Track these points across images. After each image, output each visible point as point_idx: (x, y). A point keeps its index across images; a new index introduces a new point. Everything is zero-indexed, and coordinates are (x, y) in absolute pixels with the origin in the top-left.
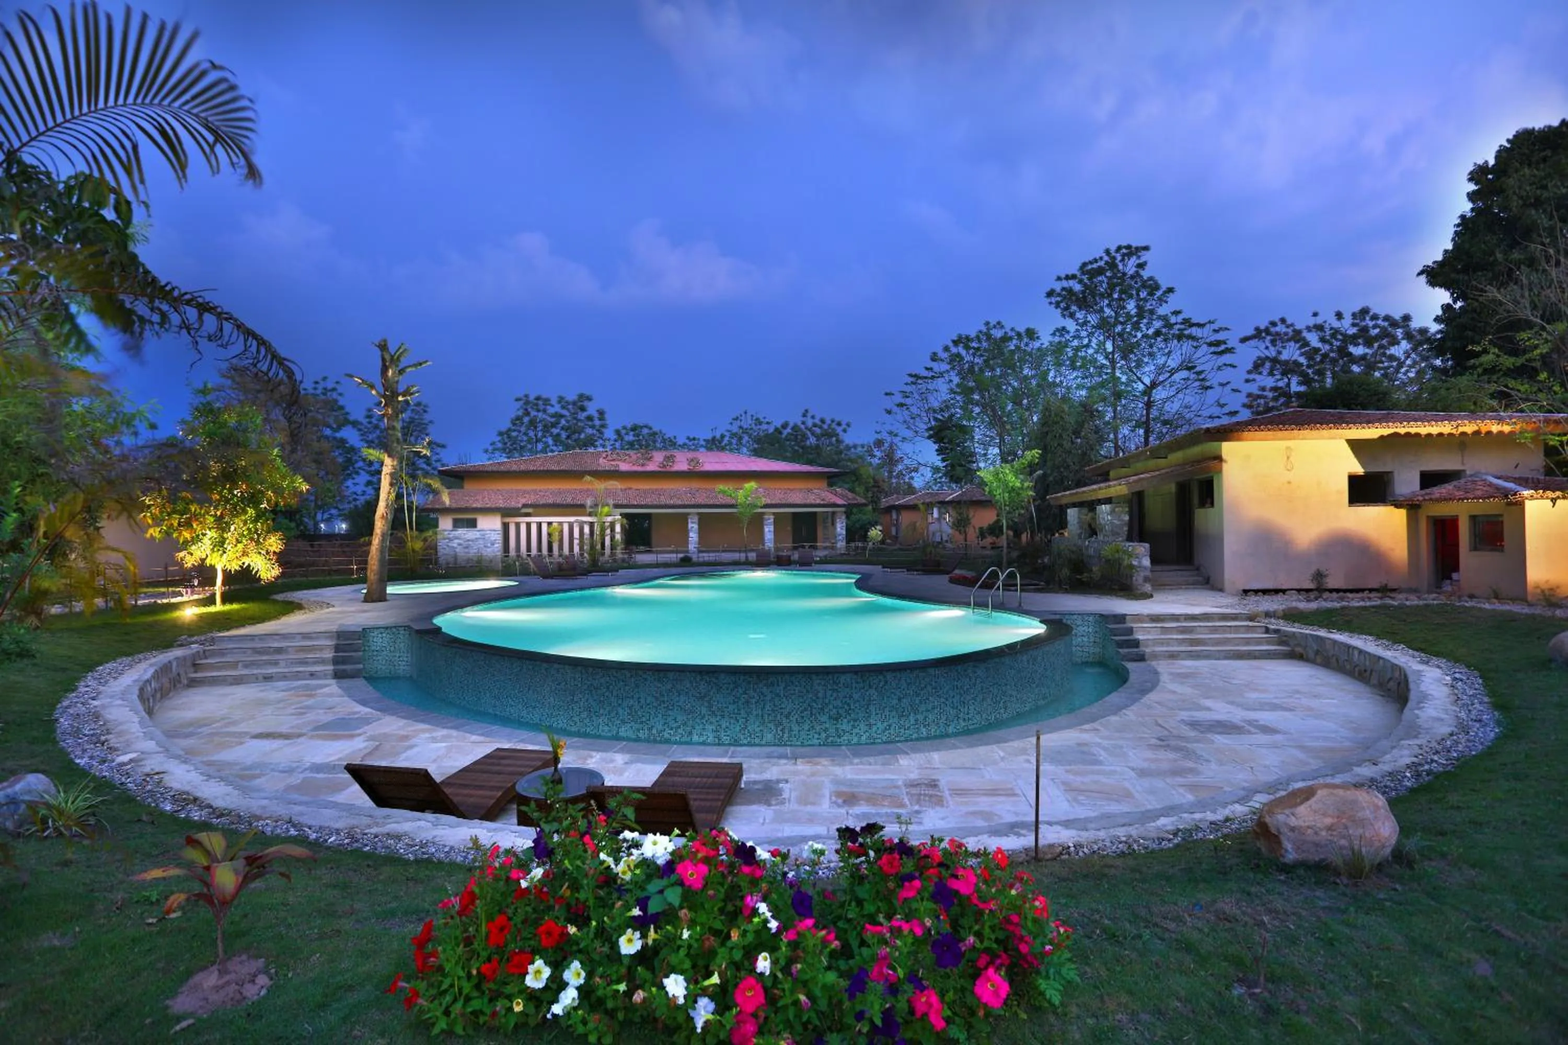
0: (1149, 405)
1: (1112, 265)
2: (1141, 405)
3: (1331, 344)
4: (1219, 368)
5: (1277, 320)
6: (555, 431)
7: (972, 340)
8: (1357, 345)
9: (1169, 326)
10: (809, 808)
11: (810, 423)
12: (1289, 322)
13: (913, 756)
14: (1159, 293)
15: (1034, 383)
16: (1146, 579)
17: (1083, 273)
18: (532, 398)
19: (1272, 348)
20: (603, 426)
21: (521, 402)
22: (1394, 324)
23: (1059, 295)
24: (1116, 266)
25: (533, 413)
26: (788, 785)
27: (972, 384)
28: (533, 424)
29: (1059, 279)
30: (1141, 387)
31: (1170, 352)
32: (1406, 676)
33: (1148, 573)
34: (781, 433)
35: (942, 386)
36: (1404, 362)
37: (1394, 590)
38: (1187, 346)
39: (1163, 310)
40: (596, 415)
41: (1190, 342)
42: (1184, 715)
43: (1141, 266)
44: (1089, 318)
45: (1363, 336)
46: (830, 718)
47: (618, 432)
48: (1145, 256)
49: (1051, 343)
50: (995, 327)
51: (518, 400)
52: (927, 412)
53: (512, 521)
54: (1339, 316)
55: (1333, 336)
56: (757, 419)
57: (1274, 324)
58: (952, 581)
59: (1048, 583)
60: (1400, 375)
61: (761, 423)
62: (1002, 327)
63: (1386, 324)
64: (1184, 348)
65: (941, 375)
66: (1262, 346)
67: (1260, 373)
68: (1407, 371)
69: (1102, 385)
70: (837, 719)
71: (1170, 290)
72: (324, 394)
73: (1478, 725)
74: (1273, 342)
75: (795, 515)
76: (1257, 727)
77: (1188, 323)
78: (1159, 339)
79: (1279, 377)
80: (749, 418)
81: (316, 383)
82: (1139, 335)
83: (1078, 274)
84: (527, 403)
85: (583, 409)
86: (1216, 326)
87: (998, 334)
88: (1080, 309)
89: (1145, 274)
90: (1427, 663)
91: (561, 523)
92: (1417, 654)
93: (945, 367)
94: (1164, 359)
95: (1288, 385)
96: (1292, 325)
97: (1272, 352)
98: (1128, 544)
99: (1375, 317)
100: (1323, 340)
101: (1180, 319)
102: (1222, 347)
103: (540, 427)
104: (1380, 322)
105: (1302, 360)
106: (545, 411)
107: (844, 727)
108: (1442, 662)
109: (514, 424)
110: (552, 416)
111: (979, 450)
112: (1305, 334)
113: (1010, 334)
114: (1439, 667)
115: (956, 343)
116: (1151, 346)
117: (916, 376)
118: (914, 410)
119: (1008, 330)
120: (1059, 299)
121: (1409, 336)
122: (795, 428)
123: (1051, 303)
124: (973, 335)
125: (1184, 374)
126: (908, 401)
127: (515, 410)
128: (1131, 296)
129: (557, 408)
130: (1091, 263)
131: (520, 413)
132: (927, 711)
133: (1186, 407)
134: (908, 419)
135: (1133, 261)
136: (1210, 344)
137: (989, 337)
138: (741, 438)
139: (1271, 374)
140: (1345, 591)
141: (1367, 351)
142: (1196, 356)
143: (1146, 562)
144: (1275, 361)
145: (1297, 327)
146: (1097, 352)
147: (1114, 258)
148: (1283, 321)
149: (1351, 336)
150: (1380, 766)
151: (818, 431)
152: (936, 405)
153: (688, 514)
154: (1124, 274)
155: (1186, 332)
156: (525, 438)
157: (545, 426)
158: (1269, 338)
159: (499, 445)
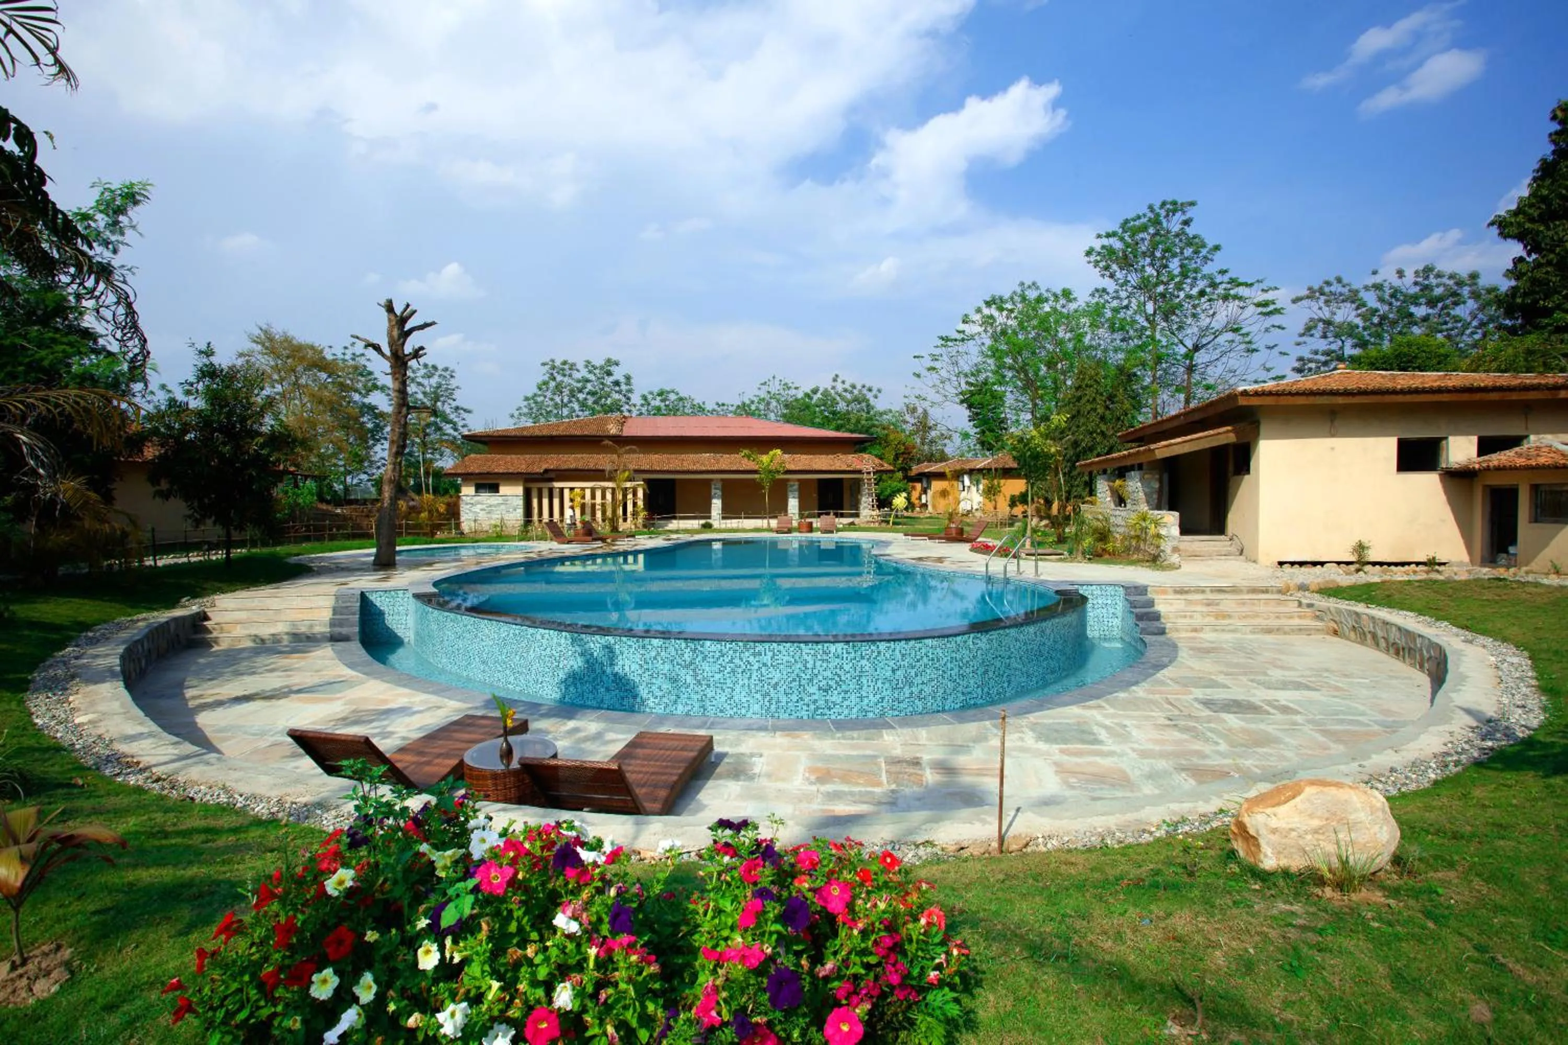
0: (1191, 369)
1: (1156, 222)
2: (1182, 369)
3: (1390, 304)
4: (1267, 330)
5: (1332, 279)
6: (581, 396)
7: (1006, 302)
8: (1417, 304)
9: (1214, 285)
10: (780, 785)
11: (840, 387)
12: (1345, 281)
13: (899, 731)
14: (1204, 252)
15: (1070, 346)
16: (1176, 550)
17: (1124, 231)
18: (558, 363)
19: (1325, 309)
20: (630, 391)
21: (547, 367)
22: (1460, 283)
23: (1099, 254)
24: (1160, 223)
25: (559, 378)
26: (762, 760)
27: (1004, 347)
28: (559, 389)
29: (1099, 236)
30: (1183, 350)
31: (1214, 313)
32: (1445, 655)
33: (1175, 543)
34: (811, 398)
35: (972, 348)
36: (1469, 324)
37: (1440, 564)
38: (1233, 306)
39: (1208, 269)
40: (622, 380)
41: (1237, 302)
42: (1199, 693)
43: (1187, 223)
44: (1129, 278)
45: (1425, 294)
46: (820, 689)
47: (644, 398)
48: (1191, 213)
49: (1088, 305)
50: (1029, 287)
51: (544, 364)
52: (958, 376)
53: (534, 486)
54: (1401, 274)
55: (1393, 296)
56: (785, 384)
57: (1328, 283)
58: (973, 550)
59: (1071, 553)
60: (1464, 337)
61: (789, 388)
62: (1038, 288)
63: (1451, 282)
64: (1230, 309)
65: (972, 337)
66: (1315, 308)
67: (1312, 335)
68: (1473, 333)
69: (1141, 348)
70: (826, 691)
71: (1217, 248)
72: (353, 359)
73: (1520, 711)
74: (1327, 302)
75: (820, 481)
76: (1275, 707)
77: (1234, 282)
78: (1203, 300)
79: (1332, 339)
80: (777, 383)
81: (346, 348)
82: (1182, 294)
83: (1120, 231)
84: (553, 368)
85: (609, 374)
86: (1264, 286)
87: (1032, 295)
88: (1121, 269)
89: (1191, 231)
90: (1471, 642)
91: (583, 489)
92: (1461, 632)
93: (976, 329)
94: (1208, 320)
95: (1342, 348)
96: (1348, 285)
97: (1326, 314)
98: (1156, 512)
99: (1439, 276)
100: (1381, 300)
101: (1226, 278)
102: (1271, 308)
103: (566, 392)
104: (1445, 280)
105: (1358, 321)
106: (570, 376)
107: (833, 699)
108: (1489, 641)
109: (540, 389)
110: (579, 381)
111: (1011, 416)
112: (1363, 294)
113: (1046, 295)
114: (1484, 646)
115: (988, 304)
116: (1194, 307)
117: (946, 339)
118: (944, 373)
119: (1043, 291)
120: (1098, 258)
121: (1475, 295)
122: (826, 393)
123: (1089, 262)
124: (1006, 296)
125: (1230, 336)
126: (937, 365)
127: (541, 375)
128: (1174, 255)
129: (584, 373)
130: (1134, 220)
131: (546, 378)
132: (923, 683)
133: (1231, 371)
134: (938, 383)
135: (1179, 217)
136: (1258, 305)
137: (1024, 299)
138: (768, 404)
139: (1325, 336)
140: (1389, 564)
141: (1430, 311)
142: (1242, 317)
143: (1176, 531)
144: (1328, 323)
145: (1354, 287)
146: (1135, 313)
147: (1158, 215)
148: (1339, 280)
149: (1412, 297)
150: (1404, 753)
151: (849, 396)
152: (967, 369)
153: (711, 480)
154: (1168, 232)
155: (1232, 292)
156: (551, 403)
157: (572, 391)
158: (1323, 298)
159: (525, 410)
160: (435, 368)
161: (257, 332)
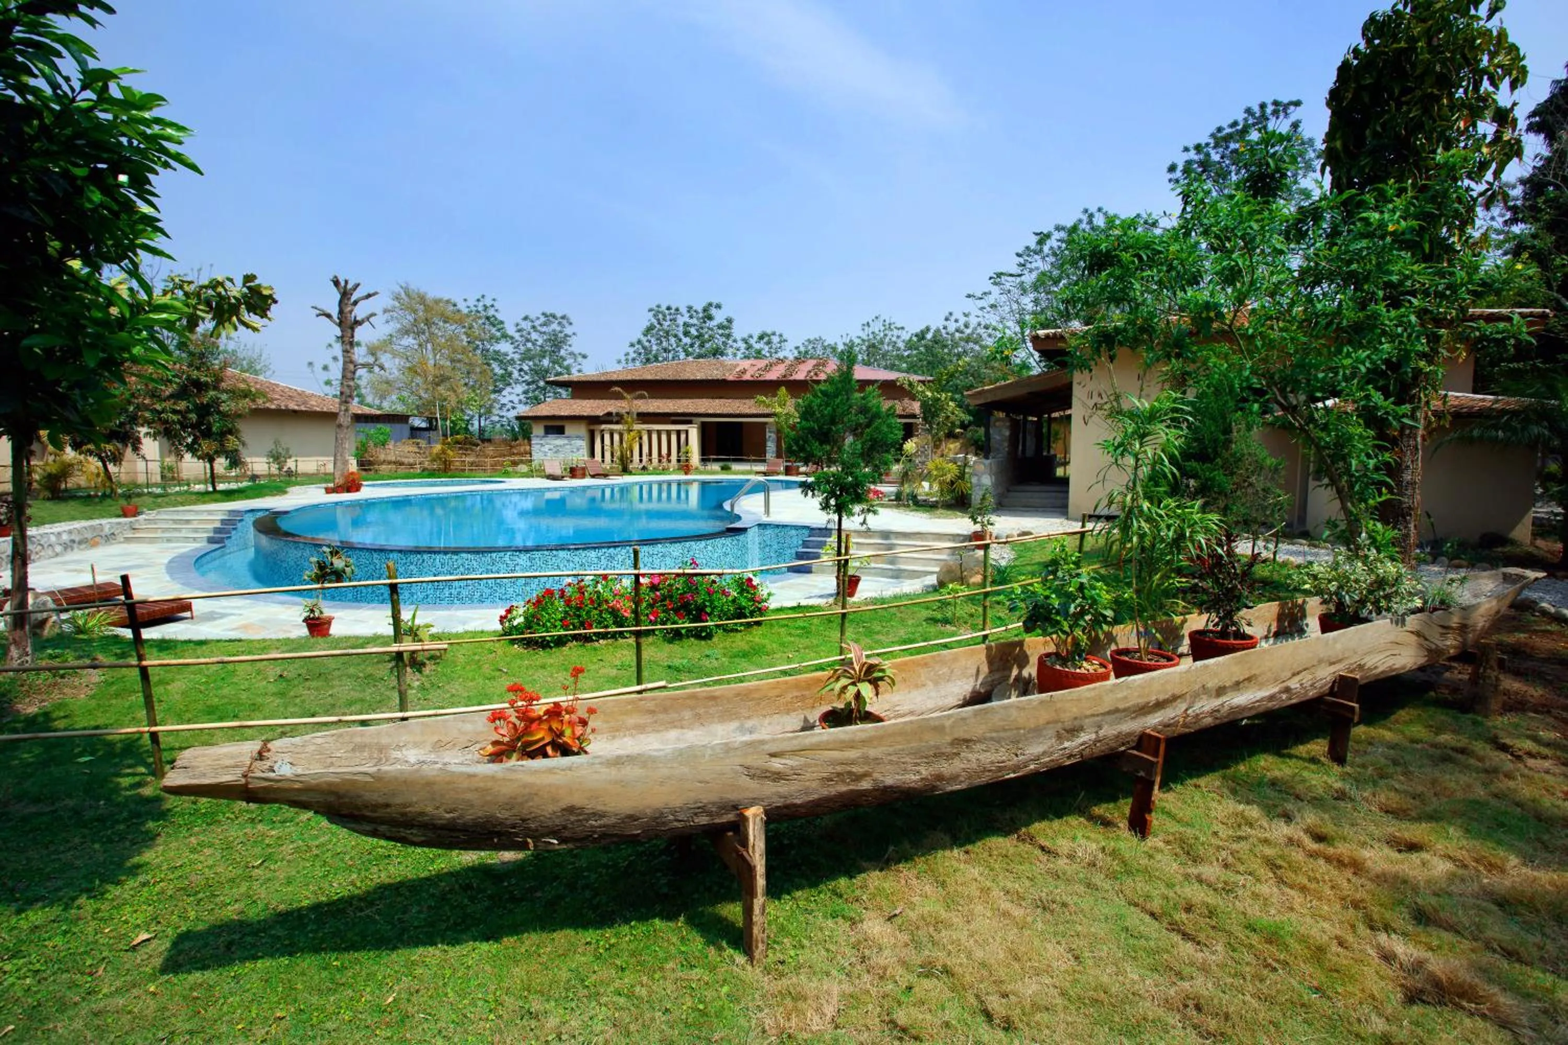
6: (686, 340)
11: (952, 327)
18: (663, 308)
21: (653, 312)
25: (664, 323)
28: (663, 334)
29: (1187, 150)
40: (724, 323)
43: (1296, 124)
47: (747, 341)
51: (650, 310)
53: (597, 429)
83: (1207, 142)
84: (659, 313)
85: (712, 317)
106: (675, 320)
109: (646, 334)
122: (937, 333)
127: (647, 319)
129: (687, 318)
131: (652, 323)
147: (1265, 114)
151: (960, 336)
156: (657, 348)
159: (633, 355)
160: (554, 316)
161: (397, 289)
